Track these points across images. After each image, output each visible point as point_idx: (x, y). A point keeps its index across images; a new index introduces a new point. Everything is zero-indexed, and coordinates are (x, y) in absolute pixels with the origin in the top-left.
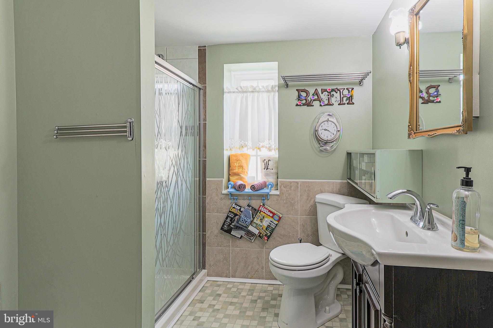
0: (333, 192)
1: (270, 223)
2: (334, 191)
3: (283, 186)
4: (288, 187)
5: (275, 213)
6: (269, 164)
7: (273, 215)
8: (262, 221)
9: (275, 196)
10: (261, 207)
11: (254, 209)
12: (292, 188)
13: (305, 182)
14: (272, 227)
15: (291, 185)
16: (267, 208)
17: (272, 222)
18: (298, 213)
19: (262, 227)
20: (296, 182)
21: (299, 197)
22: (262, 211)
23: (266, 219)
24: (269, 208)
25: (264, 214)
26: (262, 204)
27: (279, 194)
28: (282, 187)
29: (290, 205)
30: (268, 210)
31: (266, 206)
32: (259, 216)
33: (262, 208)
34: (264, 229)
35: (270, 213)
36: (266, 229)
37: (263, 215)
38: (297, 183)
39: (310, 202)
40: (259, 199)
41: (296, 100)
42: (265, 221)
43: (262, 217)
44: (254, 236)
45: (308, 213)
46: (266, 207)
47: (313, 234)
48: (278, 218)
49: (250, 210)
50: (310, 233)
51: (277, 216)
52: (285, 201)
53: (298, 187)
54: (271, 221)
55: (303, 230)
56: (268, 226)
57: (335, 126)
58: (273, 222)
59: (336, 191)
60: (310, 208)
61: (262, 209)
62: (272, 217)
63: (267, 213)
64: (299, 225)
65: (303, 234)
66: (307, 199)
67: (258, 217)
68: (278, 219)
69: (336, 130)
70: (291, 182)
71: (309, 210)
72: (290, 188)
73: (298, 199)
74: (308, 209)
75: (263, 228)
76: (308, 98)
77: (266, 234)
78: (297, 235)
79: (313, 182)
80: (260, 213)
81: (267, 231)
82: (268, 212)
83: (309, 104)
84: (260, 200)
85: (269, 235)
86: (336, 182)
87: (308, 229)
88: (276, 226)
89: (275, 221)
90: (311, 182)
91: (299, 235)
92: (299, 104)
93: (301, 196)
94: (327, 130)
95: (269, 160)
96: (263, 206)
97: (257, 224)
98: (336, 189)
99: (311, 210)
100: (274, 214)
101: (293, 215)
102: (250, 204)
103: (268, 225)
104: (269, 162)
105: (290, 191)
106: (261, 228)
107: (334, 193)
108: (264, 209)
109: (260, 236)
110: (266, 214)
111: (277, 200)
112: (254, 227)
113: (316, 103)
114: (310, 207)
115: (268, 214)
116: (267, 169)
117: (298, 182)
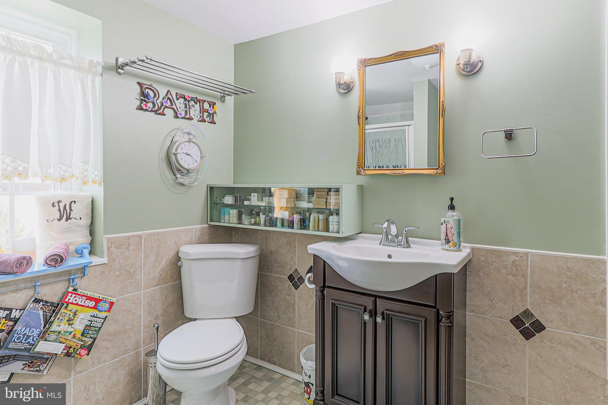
0: (191, 243)
1: (89, 321)
2: (193, 241)
3: (113, 246)
4: (123, 247)
5: (100, 298)
6: (72, 209)
7: (96, 304)
8: (72, 322)
9: (99, 267)
10: (70, 294)
11: (49, 305)
12: (131, 248)
13: (152, 233)
14: (95, 327)
15: (130, 241)
16: (81, 294)
17: (94, 316)
18: (142, 286)
19: (72, 334)
20: (138, 236)
21: (143, 260)
22: (72, 303)
23: (81, 316)
24: (87, 292)
25: (75, 308)
26: (71, 289)
27: (107, 262)
28: (113, 249)
29: (126, 277)
30: (85, 296)
31: (79, 291)
32: (64, 314)
33: (71, 296)
34: (79, 335)
35: (89, 301)
36: (83, 335)
37: (73, 311)
38: (140, 237)
39: (160, 264)
40: (60, 281)
41: (137, 99)
42: (79, 320)
43: (72, 315)
44: (48, 362)
45: (156, 282)
46: (79, 293)
47: (165, 312)
48: (107, 306)
49: (39, 309)
50: (160, 313)
51: (104, 302)
52: (117, 273)
53: (142, 244)
54: (91, 316)
55: (148, 311)
56: (86, 327)
57: (198, 150)
58: (97, 317)
59: (195, 241)
60: (160, 273)
61: (72, 298)
62: (95, 308)
63: (82, 304)
64: (142, 305)
65: (149, 317)
66: (156, 261)
67: (61, 318)
68: (107, 308)
69: (200, 156)
70: (129, 238)
71: (159, 277)
72: (127, 248)
73: (142, 263)
74: (157, 275)
75: (74, 336)
76: (157, 100)
77: (83, 343)
78: (140, 324)
79: (165, 232)
80: (66, 307)
81: (86, 337)
82: (86, 300)
83: (158, 111)
84: (62, 282)
85: (90, 342)
86: (195, 228)
87: (158, 307)
88: (104, 321)
89: (101, 313)
90: (162, 233)
91: (142, 322)
92: (144, 108)
93: (146, 257)
94: (189, 155)
95: (72, 202)
96: (74, 292)
97: (59, 333)
98: (195, 238)
99: (162, 277)
100: (97, 301)
101: (132, 292)
102: (39, 297)
103: (87, 325)
104: (73, 204)
105: (126, 254)
106: (70, 337)
107: (193, 244)
108: (75, 297)
109: (68, 355)
110: (80, 305)
111: (103, 273)
112: (53, 341)
113: (169, 112)
114: (160, 271)
115: (85, 304)
116: (68, 218)
117: (142, 236)
